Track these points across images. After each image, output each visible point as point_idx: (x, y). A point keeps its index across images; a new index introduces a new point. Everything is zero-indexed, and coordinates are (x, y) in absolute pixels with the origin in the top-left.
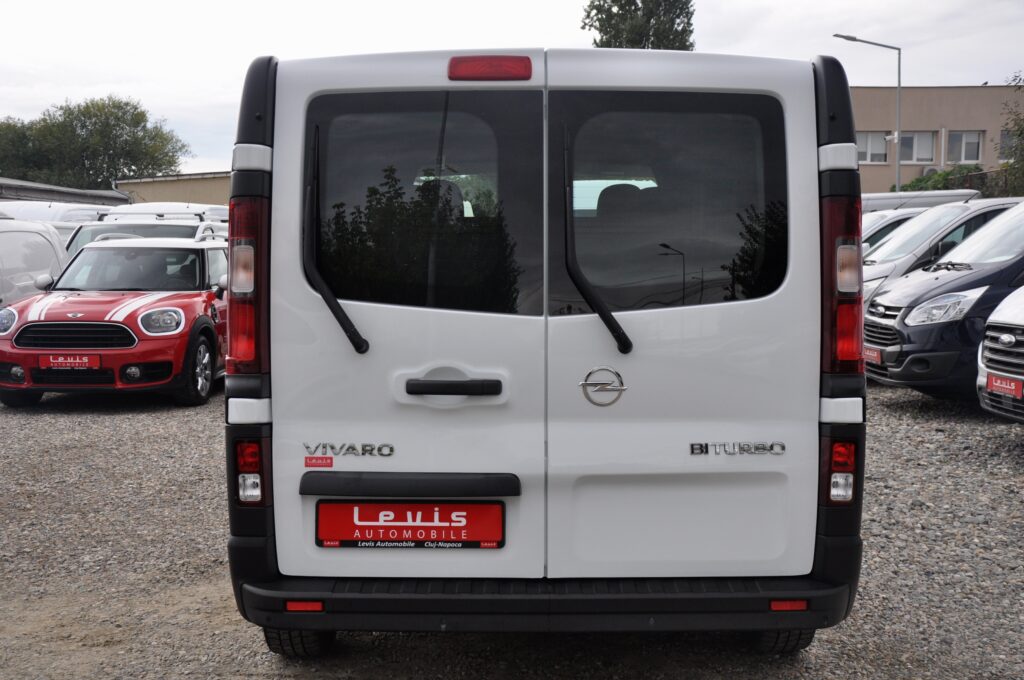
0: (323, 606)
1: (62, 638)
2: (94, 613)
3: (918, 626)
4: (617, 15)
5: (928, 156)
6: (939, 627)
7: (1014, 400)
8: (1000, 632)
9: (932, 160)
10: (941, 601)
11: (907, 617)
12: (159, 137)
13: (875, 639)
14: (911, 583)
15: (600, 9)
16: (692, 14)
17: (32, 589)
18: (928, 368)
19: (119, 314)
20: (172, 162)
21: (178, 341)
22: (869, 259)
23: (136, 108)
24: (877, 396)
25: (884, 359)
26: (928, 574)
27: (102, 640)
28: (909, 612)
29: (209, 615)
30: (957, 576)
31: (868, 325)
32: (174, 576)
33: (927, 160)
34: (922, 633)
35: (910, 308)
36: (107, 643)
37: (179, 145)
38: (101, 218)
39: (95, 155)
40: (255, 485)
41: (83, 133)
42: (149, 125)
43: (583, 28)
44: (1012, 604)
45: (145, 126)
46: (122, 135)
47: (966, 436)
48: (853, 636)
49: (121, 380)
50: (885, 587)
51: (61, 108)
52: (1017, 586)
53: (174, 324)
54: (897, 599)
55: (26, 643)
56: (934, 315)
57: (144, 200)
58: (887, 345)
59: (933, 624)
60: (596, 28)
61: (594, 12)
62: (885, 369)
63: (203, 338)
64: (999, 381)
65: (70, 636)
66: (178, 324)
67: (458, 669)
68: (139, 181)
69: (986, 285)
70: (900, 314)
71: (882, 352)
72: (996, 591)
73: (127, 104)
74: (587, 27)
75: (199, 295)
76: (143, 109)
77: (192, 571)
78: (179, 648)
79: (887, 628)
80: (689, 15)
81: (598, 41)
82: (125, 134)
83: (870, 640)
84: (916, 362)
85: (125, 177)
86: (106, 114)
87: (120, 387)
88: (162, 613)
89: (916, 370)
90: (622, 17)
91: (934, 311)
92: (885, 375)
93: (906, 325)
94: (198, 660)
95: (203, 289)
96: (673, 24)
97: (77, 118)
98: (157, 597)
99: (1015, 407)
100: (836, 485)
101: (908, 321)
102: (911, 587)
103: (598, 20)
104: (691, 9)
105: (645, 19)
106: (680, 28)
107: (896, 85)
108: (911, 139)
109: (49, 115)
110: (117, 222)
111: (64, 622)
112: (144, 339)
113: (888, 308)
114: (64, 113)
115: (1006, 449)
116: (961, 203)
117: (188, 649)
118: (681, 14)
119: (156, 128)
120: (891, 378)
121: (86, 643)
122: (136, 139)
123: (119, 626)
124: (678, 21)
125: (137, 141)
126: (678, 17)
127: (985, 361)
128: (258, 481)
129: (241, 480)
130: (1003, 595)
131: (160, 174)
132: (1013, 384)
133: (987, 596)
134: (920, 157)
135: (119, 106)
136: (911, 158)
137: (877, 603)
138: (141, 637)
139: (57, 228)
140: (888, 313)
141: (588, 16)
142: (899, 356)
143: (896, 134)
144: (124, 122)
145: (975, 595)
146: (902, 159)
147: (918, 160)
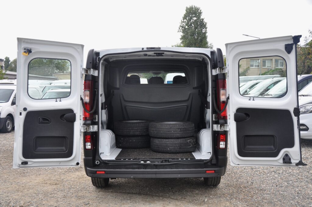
0: (105, 172)
1: (45, 183)
2: (52, 178)
3: (247, 180)
4: (187, 28)
5: (270, 66)
6: (251, 180)
8: (265, 181)
9: (271, 67)
10: (253, 175)
11: (245, 178)
13: (236, 183)
14: (247, 171)
15: (182, 27)
16: (207, 28)
17: (37, 173)
22: (248, 93)
26: (252, 169)
27: (54, 184)
28: (245, 177)
29: (79, 179)
30: (259, 169)
32: (70, 170)
33: (270, 67)
34: (247, 181)
36: (56, 184)
38: (50, 84)
40: (89, 145)
43: (178, 32)
44: (270, 175)
46: (55, 61)
48: (231, 182)
50: (241, 172)
52: (272, 171)
54: (243, 174)
55: (37, 184)
57: (61, 79)
59: (250, 179)
60: (181, 32)
61: (181, 28)
65: (47, 183)
67: (137, 190)
68: (59, 74)
72: (267, 172)
74: (179, 32)
77: (75, 169)
78: (72, 185)
79: (239, 180)
80: (206, 28)
81: (182, 35)
83: (235, 183)
85: (56, 73)
88: (68, 178)
90: (189, 29)
94: (77, 188)
96: (202, 31)
98: (66, 175)
100: (221, 144)
102: (248, 172)
103: (182, 30)
104: (207, 27)
105: (194, 29)
106: (204, 32)
108: (265, 61)
110: (55, 85)
111: (45, 180)
116: (272, 79)
117: (74, 186)
118: (204, 28)
121: (50, 184)
123: (58, 181)
124: (203, 30)
126: (203, 29)
128: (90, 144)
129: (86, 144)
130: (268, 173)
131: (65, 72)
133: (264, 173)
136: (265, 66)
137: (238, 175)
138: (63, 183)
139: (40, 87)
141: (179, 29)
143: (260, 60)
145: (262, 173)
146: (263, 66)
147: (267, 67)
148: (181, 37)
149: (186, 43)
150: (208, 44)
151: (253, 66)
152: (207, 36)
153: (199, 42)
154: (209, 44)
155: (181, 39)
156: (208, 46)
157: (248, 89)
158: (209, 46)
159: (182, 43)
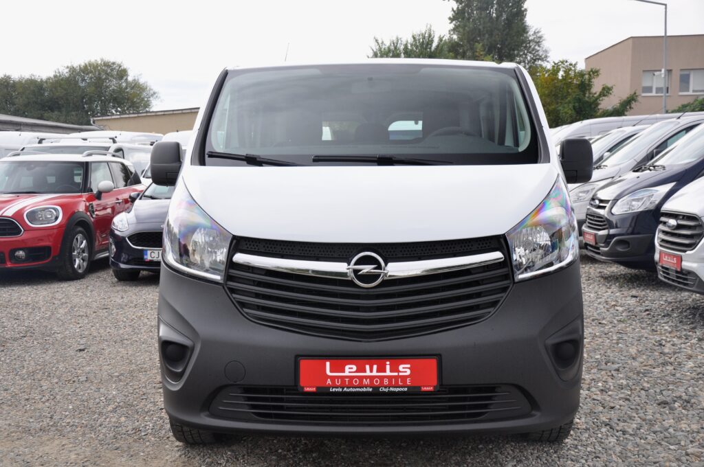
7: (677, 272)
12: (138, 87)
18: (629, 247)
19: (9, 212)
20: (147, 105)
21: (55, 231)
23: (120, 67)
24: (602, 270)
25: (598, 241)
31: (589, 215)
33: (700, 91)
35: (616, 200)
37: (152, 92)
38: (40, 142)
39: (91, 101)
41: (83, 85)
42: (130, 79)
45: (126, 79)
46: (110, 86)
47: (653, 301)
49: (10, 260)
51: (68, 67)
53: (53, 218)
56: (633, 206)
58: (600, 230)
62: (598, 248)
63: (80, 229)
64: (666, 257)
66: (57, 218)
69: (674, 182)
70: (608, 205)
71: (595, 235)
73: (114, 63)
75: (81, 196)
76: (125, 67)
81: (455, 9)
82: (113, 84)
84: (619, 242)
86: (99, 70)
87: (9, 266)
89: (620, 249)
91: (634, 203)
92: (599, 253)
93: (612, 214)
95: (84, 192)
97: (78, 74)
99: (678, 277)
101: (614, 211)
107: (663, 34)
109: (59, 72)
110: (51, 144)
112: (28, 229)
113: (601, 201)
114: (70, 71)
115: (680, 311)
119: (135, 80)
120: (602, 255)
122: (121, 88)
125: (121, 90)
127: (659, 241)
132: (675, 259)
134: (696, 89)
135: (107, 64)
136: (688, 91)
140: (601, 204)
142: (606, 239)
143: (663, 70)
144: (112, 76)
146: (681, 91)
147: (694, 91)
148: (451, 14)
149: (464, 30)
150: (527, 32)
151: (651, 92)
152: (526, 10)
153: (501, 27)
154: (531, 33)
155: (452, 20)
156: (527, 37)
157: (608, 151)
158: (530, 38)
159: (454, 30)
